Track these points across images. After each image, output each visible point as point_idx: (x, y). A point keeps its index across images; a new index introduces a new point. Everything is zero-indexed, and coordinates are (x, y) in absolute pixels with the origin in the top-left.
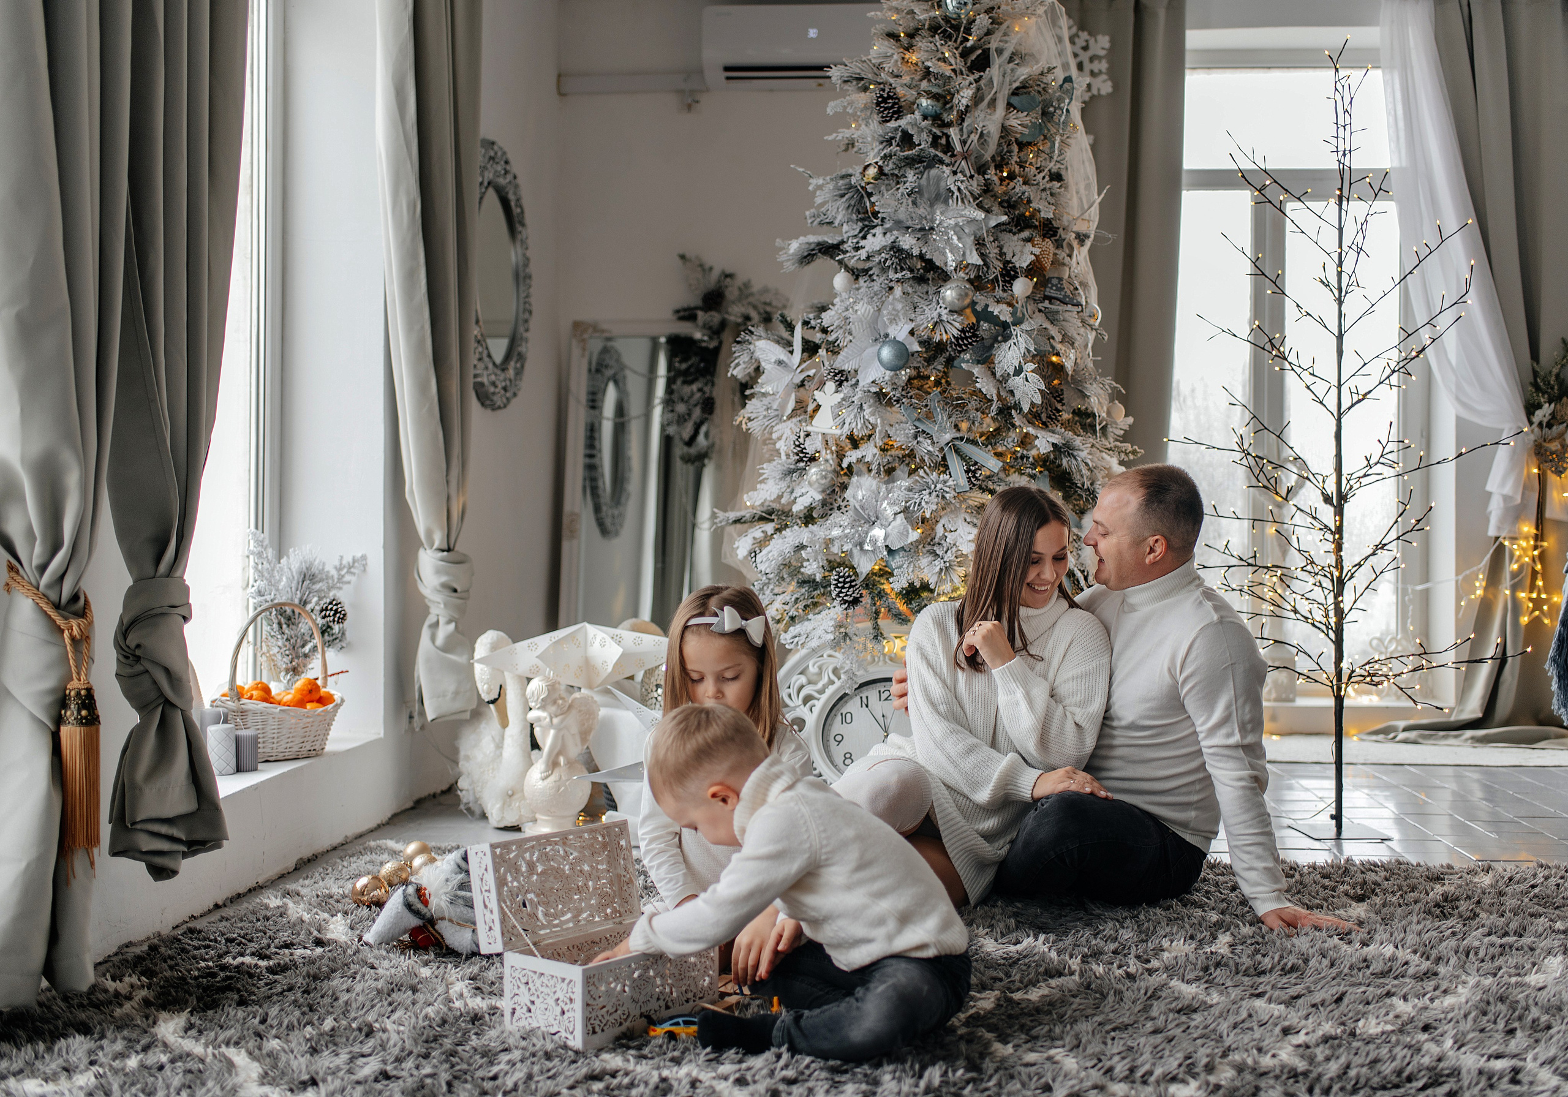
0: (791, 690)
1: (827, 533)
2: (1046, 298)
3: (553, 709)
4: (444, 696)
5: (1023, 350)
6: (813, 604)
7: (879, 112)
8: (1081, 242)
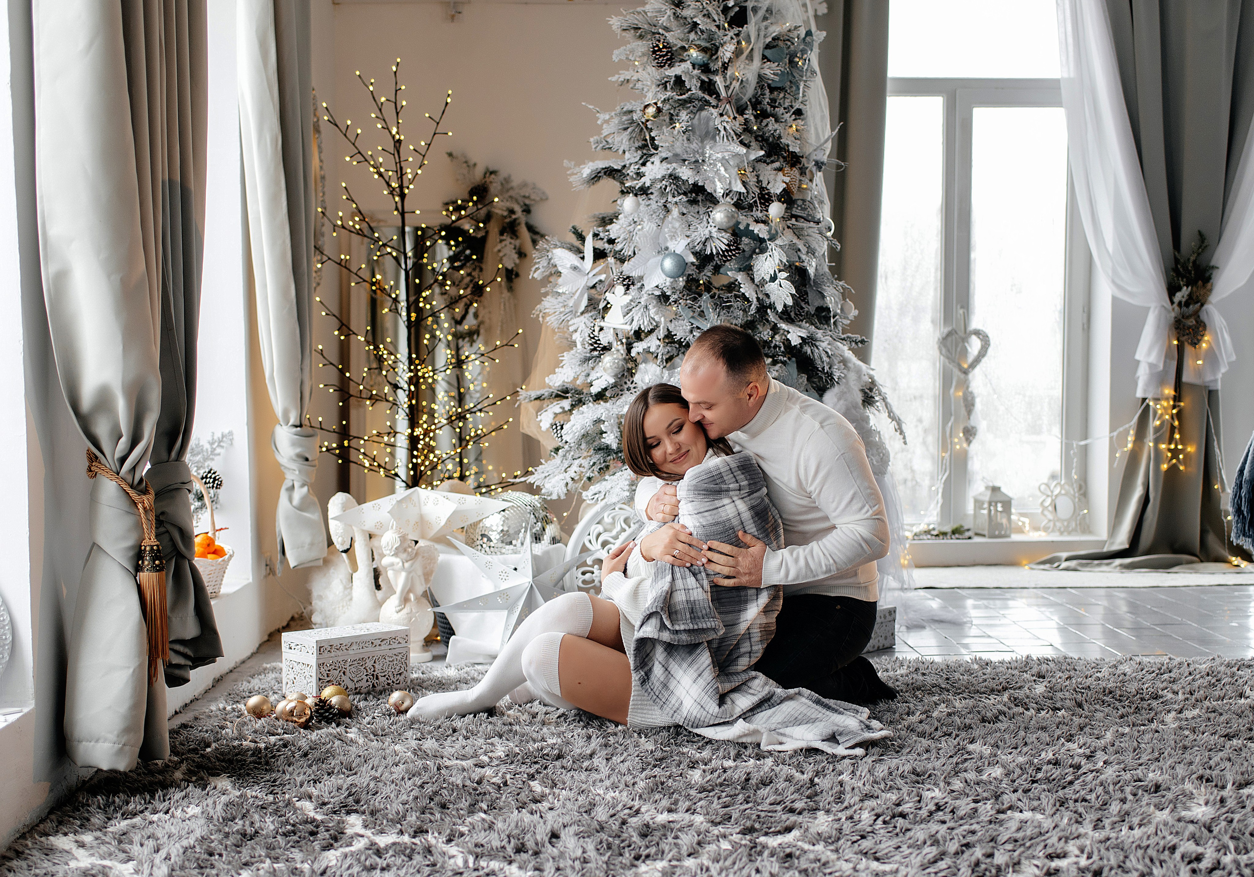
0: (590, 537)
2: (793, 216)
3: (404, 555)
4: (302, 547)
5: (777, 261)
6: (607, 467)
7: (656, 59)
8: (819, 168)
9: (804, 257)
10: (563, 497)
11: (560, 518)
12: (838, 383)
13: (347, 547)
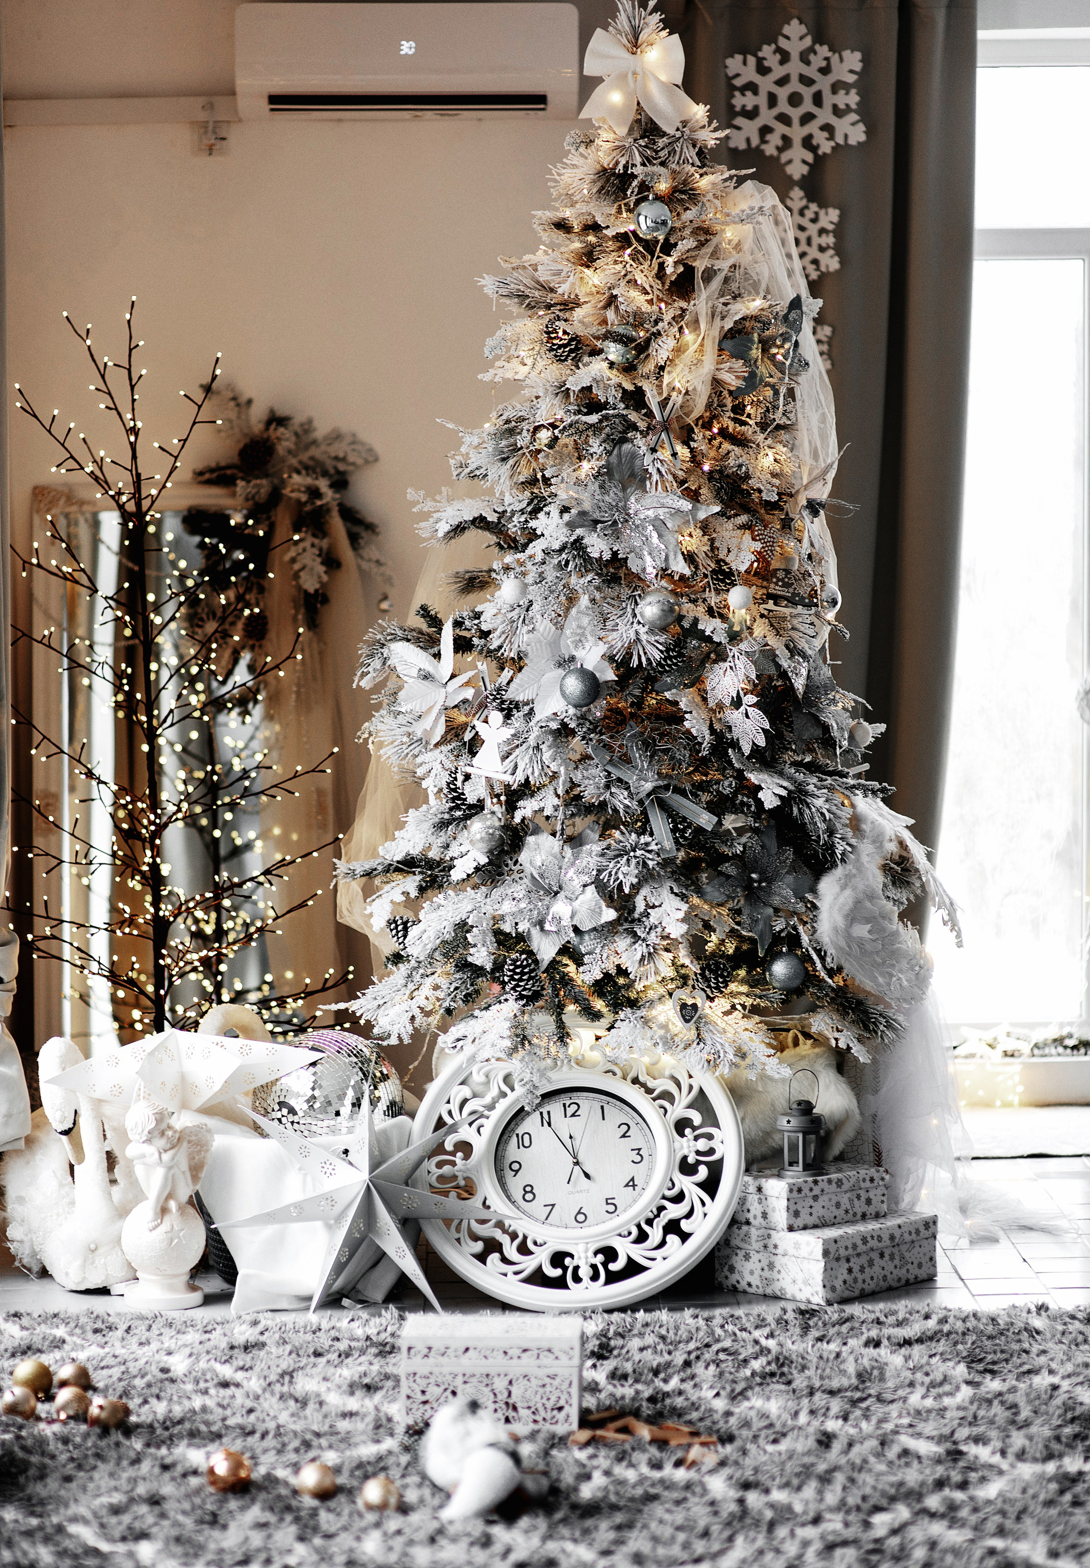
0: (450, 1107)
1: (496, 906)
2: (770, 596)
3: (162, 1143)
5: (742, 677)
6: (478, 992)
7: (551, 350)
8: (815, 513)
9: (785, 663)
10: (407, 1041)
11: (402, 1073)
12: (843, 861)
13: (68, 1125)
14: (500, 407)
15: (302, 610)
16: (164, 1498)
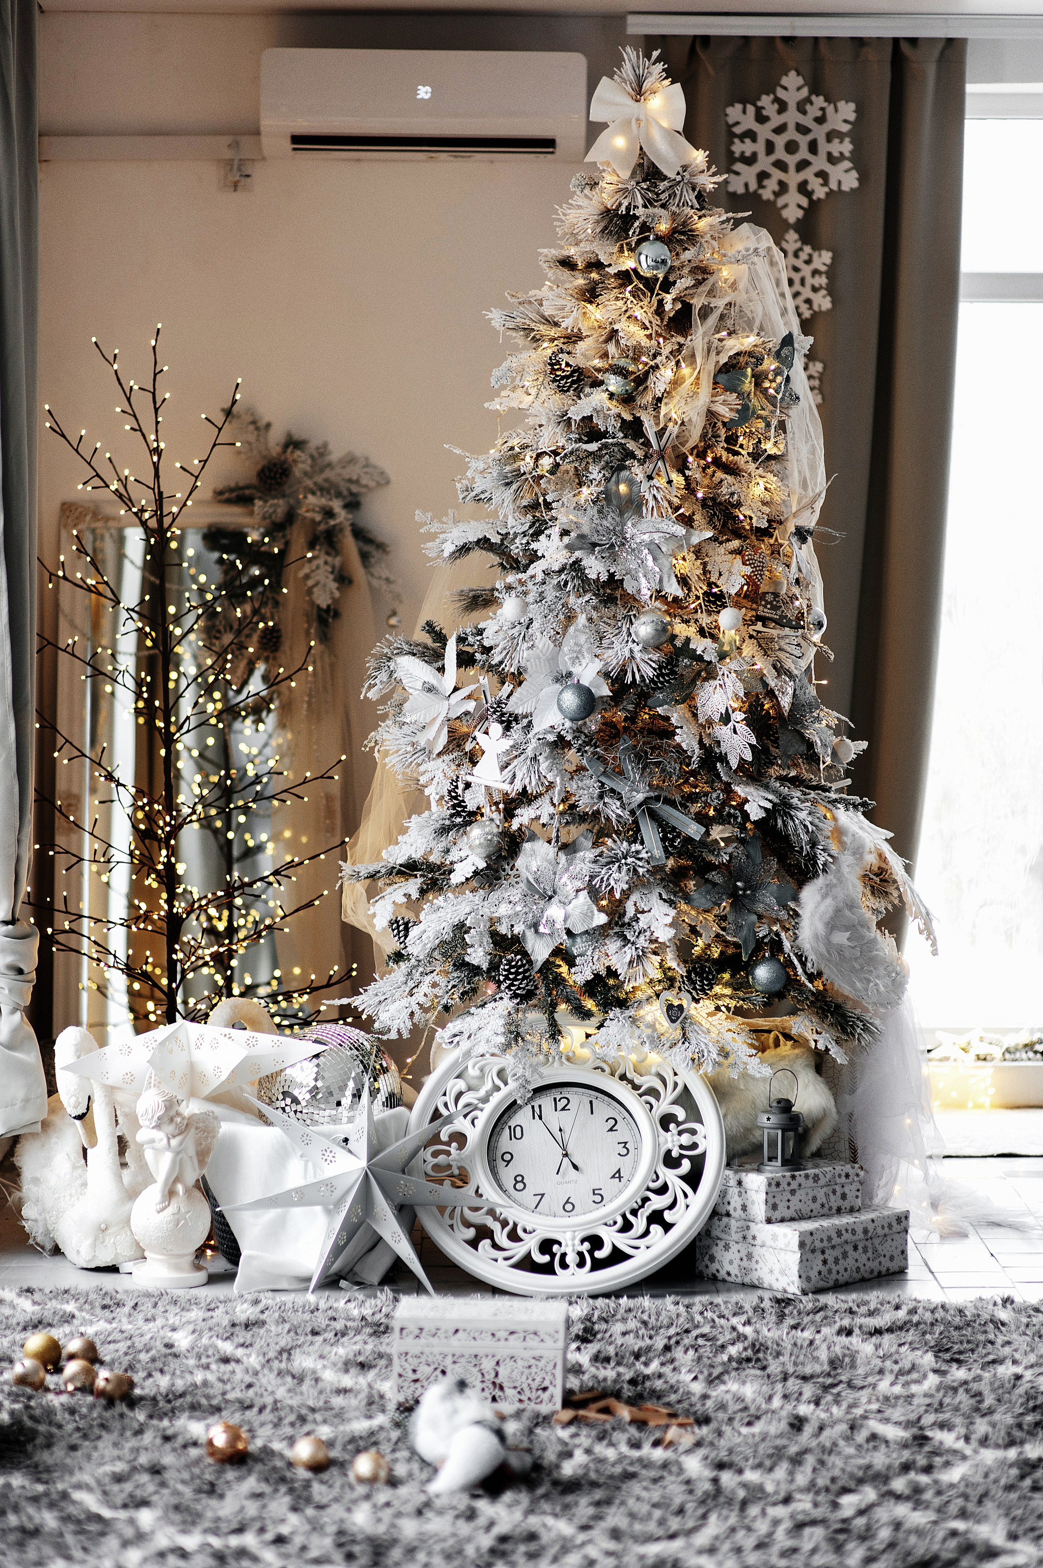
0: (446, 1099)
1: (493, 909)
2: (759, 618)
3: (171, 1128)
4: (13, 1107)
5: (730, 694)
6: (474, 990)
7: (554, 381)
8: (803, 540)
9: (772, 683)
10: (406, 1035)
11: (401, 1066)
12: (824, 871)
13: (82, 1110)
14: (506, 434)
15: (315, 624)
16: (165, 1468)
